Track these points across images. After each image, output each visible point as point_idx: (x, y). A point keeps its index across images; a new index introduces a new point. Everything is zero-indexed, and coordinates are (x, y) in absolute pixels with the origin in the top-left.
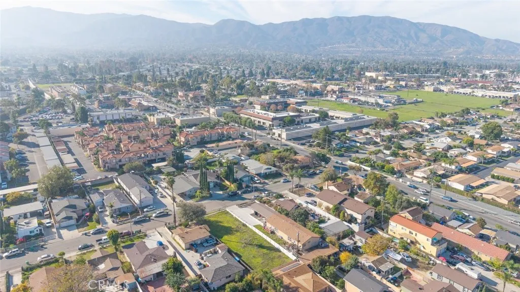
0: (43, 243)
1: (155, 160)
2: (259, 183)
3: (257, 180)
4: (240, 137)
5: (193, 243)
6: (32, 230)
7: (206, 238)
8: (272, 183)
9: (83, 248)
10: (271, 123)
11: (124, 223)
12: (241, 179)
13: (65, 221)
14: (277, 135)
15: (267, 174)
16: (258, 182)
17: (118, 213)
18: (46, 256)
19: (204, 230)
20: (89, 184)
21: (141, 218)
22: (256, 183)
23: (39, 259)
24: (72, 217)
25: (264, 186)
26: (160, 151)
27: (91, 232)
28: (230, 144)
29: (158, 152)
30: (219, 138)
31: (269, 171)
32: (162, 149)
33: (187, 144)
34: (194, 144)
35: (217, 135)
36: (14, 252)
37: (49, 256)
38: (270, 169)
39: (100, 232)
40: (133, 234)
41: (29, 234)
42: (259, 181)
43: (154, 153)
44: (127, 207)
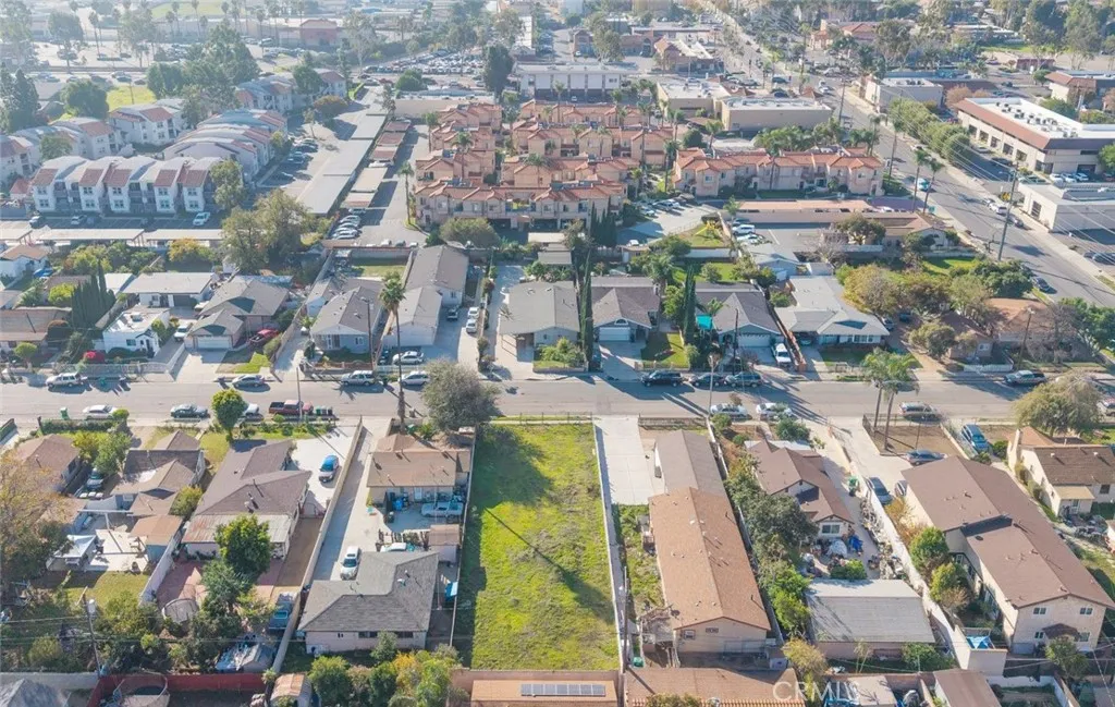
0: (135, 376)
1: (553, 221)
2: (783, 366)
3: (781, 354)
4: (880, 192)
5: (398, 492)
6: (132, 337)
7: (441, 490)
8: (834, 375)
9: (182, 416)
10: (1042, 157)
11: (322, 380)
12: (727, 337)
13: (208, 336)
14: (1027, 206)
15: (842, 340)
16: (780, 359)
17: (330, 347)
18: (101, 408)
19: (451, 466)
20: (346, 254)
21: (361, 376)
22: (776, 364)
23: (85, 410)
24: (224, 328)
25: (794, 380)
26: (573, 197)
27: (235, 381)
28: (818, 211)
29: (566, 199)
30: (806, 185)
31: (854, 331)
32: (582, 194)
33: (686, 189)
34: (707, 193)
35: (798, 173)
36: (66, 378)
37: (106, 410)
38: (860, 325)
39: (253, 385)
40: (310, 413)
41: (125, 345)
42: (788, 360)
43: (552, 201)
44: (356, 339)
